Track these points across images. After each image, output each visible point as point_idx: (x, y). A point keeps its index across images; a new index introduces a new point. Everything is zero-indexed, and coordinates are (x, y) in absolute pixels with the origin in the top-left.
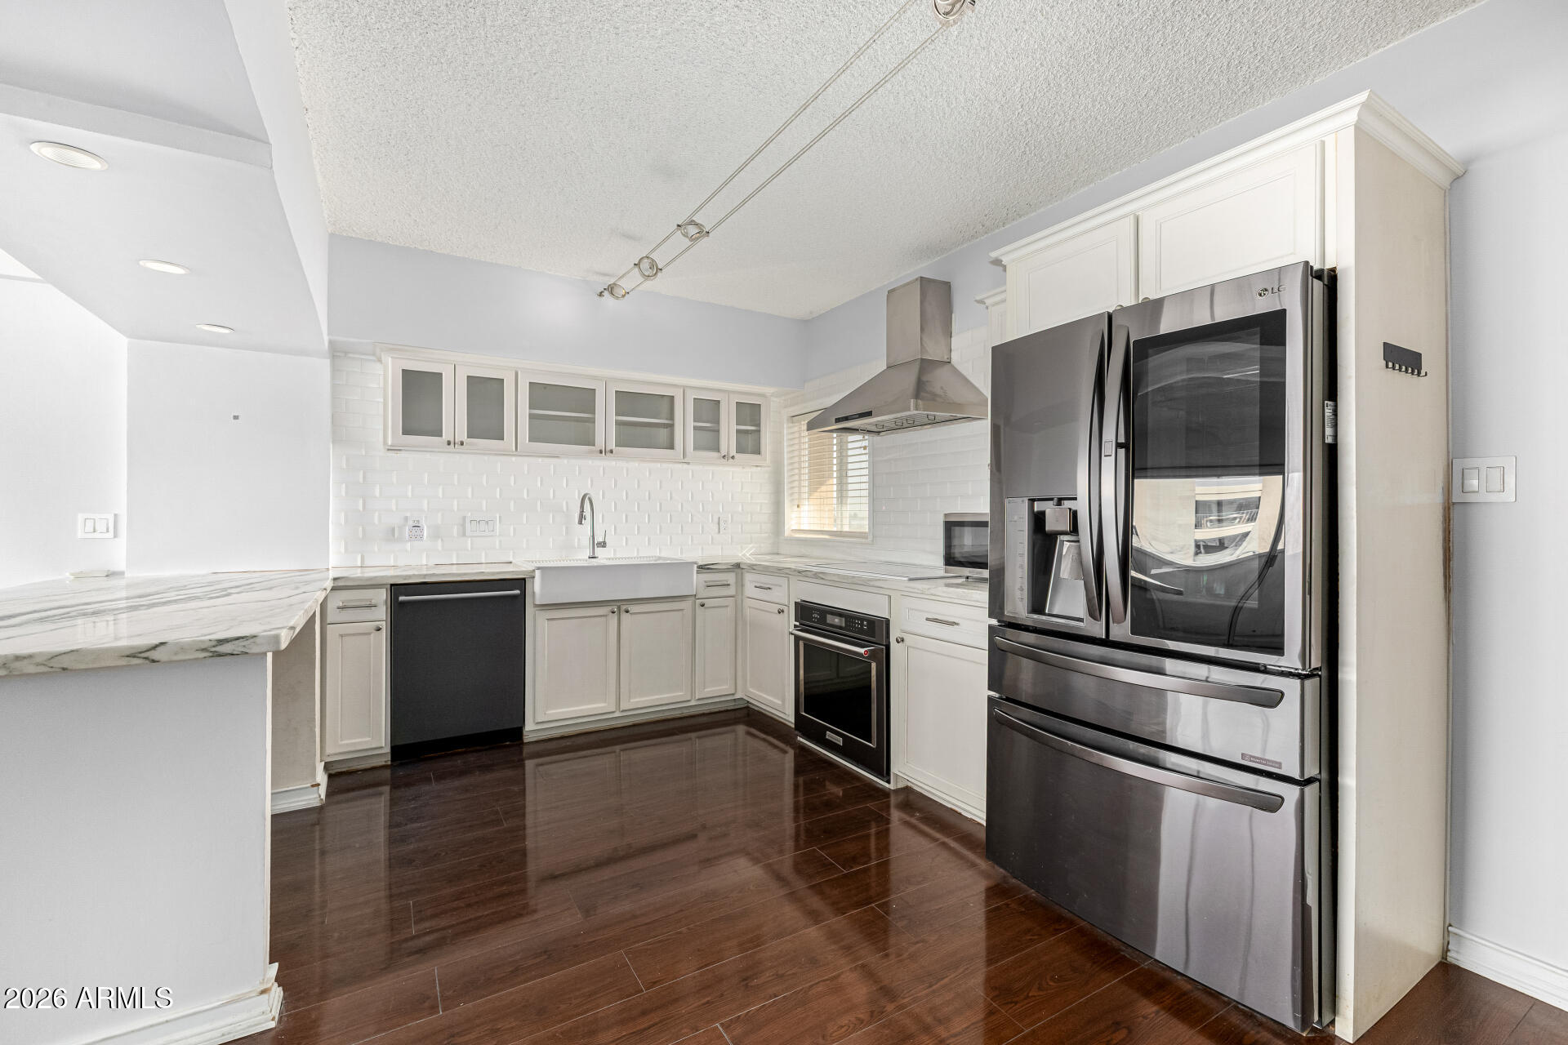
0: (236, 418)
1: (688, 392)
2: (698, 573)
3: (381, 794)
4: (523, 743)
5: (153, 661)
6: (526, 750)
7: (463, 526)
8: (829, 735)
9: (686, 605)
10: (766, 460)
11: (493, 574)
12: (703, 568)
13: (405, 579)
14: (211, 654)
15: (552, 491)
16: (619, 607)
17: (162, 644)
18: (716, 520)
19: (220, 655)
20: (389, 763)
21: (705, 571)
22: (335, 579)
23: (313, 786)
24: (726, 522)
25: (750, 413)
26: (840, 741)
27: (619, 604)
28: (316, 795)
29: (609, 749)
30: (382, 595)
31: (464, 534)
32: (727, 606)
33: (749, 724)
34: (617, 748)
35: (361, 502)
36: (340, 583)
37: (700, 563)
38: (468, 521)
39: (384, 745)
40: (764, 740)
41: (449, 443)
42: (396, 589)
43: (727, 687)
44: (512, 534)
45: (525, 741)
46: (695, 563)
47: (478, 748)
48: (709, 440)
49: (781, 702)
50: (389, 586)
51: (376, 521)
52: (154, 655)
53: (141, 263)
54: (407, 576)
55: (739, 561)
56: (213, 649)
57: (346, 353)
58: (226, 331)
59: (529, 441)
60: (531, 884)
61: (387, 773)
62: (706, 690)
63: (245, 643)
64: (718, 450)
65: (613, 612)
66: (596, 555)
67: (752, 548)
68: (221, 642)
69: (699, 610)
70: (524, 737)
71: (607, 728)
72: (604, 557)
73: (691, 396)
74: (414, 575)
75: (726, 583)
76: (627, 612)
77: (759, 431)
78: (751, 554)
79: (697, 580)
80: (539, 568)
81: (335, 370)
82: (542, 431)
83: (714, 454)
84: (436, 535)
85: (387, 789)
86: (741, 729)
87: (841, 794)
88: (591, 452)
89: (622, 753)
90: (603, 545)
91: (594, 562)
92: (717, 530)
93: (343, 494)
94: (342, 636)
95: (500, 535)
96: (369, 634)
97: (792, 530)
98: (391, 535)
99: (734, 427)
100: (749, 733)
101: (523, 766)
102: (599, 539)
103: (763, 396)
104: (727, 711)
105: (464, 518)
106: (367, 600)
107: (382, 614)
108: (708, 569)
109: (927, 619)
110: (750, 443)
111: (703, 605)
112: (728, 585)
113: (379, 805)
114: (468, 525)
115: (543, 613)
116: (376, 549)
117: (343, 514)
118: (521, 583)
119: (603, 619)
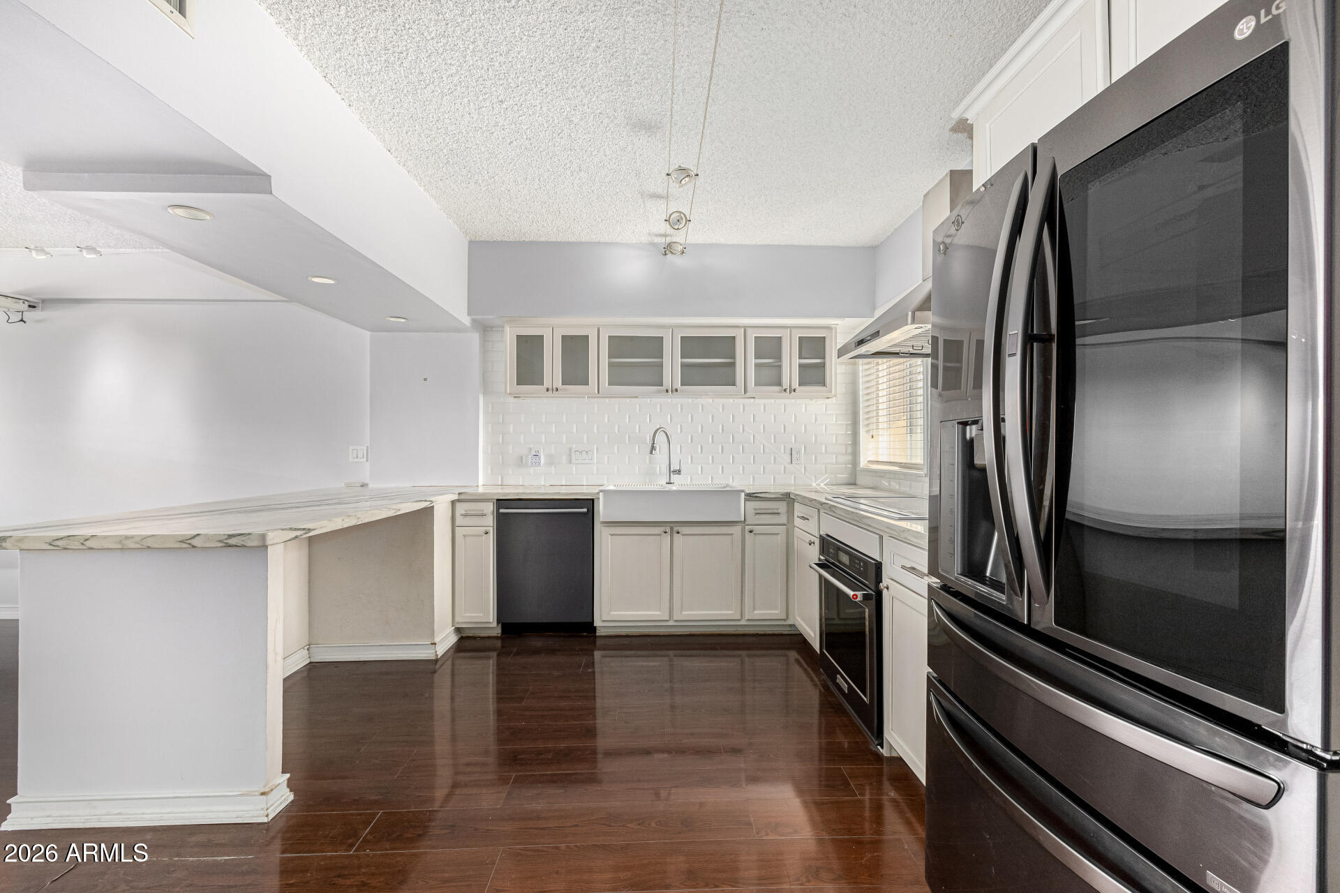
0: (425, 379)
1: (749, 331)
2: (746, 500)
3: (488, 658)
4: (595, 637)
5: (193, 547)
6: (599, 642)
7: (570, 455)
8: (839, 680)
9: (736, 530)
10: (831, 392)
11: (567, 494)
12: (751, 496)
13: (504, 496)
14: (224, 545)
15: (637, 426)
16: (672, 528)
17: (198, 535)
18: (788, 451)
19: (230, 546)
20: (500, 635)
21: (754, 499)
22: (459, 494)
23: (432, 644)
24: (798, 452)
25: (813, 346)
26: (845, 687)
27: (672, 525)
28: (434, 651)
29: (663, 653)
30: (489, 508)
31: (570, 462)
32: (778, 534)
33: (799, 651)
34: (671, 653)
35: (501, 436)
36: (462, 497)
37: (748, 491)
38: (573, 451)
39: (492, 621)
40: (805, 670)
41: (548, 390)
42: (501, 503)
43: (777, 612)
44: (606, 462)
45: (597, 634)
46: (743, 491)
47: (563, 634)
48: (771, 377)
49: (813, 635)
50: (495, 501)
51: (511, 451)
52: (194, 542)
53: (309, 278)
54: (505, 493)
55: (788, 491)
56: (225, 541)
57: (492, 327)
58: (403, 320)
59: (609, 385)
60: (600, 756)
61: (499, 644)
62: (755, 612)
63: (244, 538)
64: (779, 384)
65: (665, 532)
66: (672, 481)
67: (825, 479)
68: (230, 536)
69: (748, 535)
70: (597, 631)
71: (667, 634)
72: (679, 483)
73: (752, 335)
74: (510, 493)
75: (776, 511)
76: (678, 533)
77: (823, 365)
78: (826, 485)
79: (742, 508)
80: (602, 491)
81: (484, 342)
82: (619, 376)
83: (777, 388)
84: (551, 461)
85: (494, 654)
86: (793, 655)
87: (846, 745)
88: (659, 392)
89: (675, 658)
90: (679, 472)
91: (669, 487)
92: (789, 460)
93: (490, 431)
94: (464, 536)
95: (597, 463)
96: (482, 536)
97: (869, 461)
98: (520, 461)
99: (796, 361)
100: (797, 661)
101: (593, 655)
102: (675, 467)
103: (828, 328)
104: (782, 635)
105: (570, 449)
106: (480, 510)
107: (490, 521)
108: (756, 497)
109: (903, 567)
110: (814, 375)
111: (751, 532)
112: (778, 514)
113: (489, 666)
114: (573, 453)
115: (607, 529)
116: (511, 473)
117: (490, 446)
118: (590, 503)
119: (658, 537)
